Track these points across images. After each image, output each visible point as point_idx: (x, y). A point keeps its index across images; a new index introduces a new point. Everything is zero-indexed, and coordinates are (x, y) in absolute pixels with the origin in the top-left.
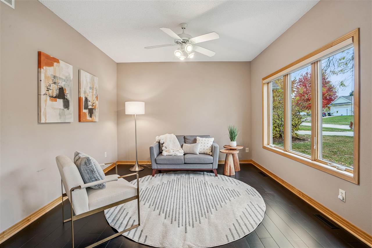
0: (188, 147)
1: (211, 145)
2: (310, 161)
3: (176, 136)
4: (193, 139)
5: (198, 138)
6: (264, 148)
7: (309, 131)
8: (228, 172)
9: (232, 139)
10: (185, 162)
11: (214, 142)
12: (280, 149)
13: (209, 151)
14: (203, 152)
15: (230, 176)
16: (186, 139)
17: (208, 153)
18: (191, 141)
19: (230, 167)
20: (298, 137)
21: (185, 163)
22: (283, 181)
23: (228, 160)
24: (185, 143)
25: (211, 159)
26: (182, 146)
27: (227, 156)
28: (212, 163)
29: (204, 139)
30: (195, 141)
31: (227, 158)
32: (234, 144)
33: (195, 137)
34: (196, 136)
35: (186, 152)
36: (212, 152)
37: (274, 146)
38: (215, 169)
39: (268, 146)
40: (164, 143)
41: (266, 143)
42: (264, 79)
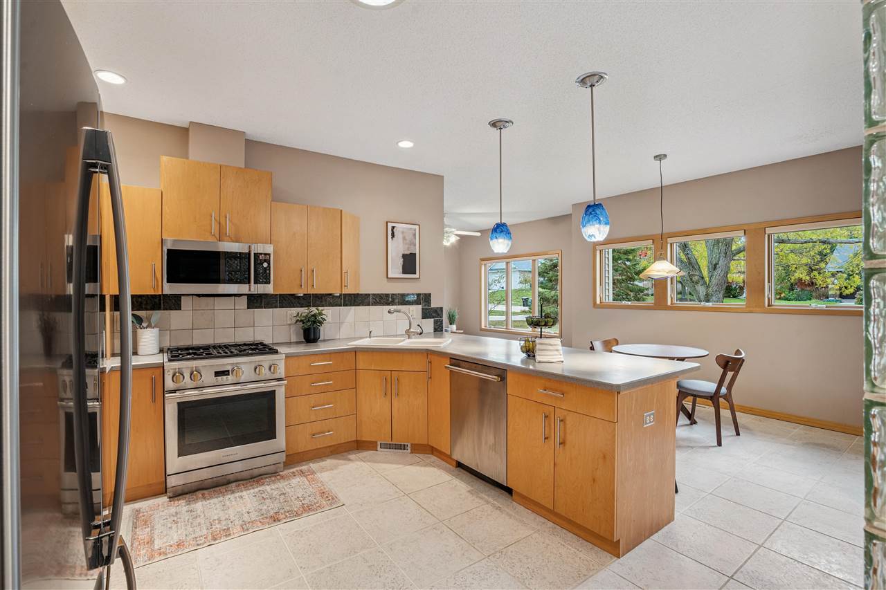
39: (487, 328)
41: (483, 326)
42: (483, 260)
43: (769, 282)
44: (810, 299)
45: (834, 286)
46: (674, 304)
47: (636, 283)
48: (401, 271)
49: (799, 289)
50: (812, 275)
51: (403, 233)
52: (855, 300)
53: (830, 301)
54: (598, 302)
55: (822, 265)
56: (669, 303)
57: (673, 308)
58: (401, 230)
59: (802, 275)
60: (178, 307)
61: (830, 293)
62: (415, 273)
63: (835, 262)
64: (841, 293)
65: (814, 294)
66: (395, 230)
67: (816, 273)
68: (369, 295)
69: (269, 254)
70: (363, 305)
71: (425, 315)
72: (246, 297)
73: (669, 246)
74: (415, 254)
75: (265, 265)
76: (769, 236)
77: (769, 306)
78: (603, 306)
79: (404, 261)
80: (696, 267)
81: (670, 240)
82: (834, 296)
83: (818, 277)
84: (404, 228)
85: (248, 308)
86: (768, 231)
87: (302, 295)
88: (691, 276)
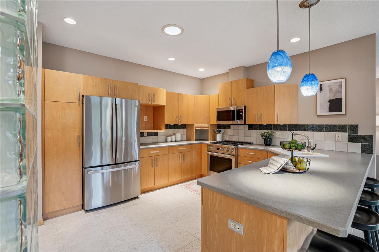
48: (328, 110)
51: (329, 86)
58: (328, 85)
60: (229, 128)
62: (341, 111)
66: (322, 86)
68: (304, 125)
69: (243, 110)
70: (300, 131)
71: (351, 139)
72: (248, 125)
74: (341, 99)
75: (241, 113)
79: (330, 105)
84: (330, 83)
85: (248, 130)
87: (265, 125)
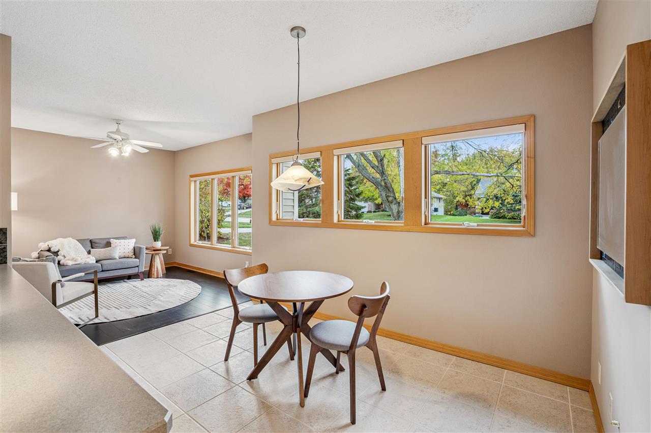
0: (99, 252)
1: (132, 247)
2: (230, 248)
3: (78, 240)
4: (105, 242)
5: (112, 240)
6: (192, 245)
7: (229, 229)
8: (155, 274)
9: (156, 238)
10: (103, 269)
11: (135, 243)
12: (207, 244)
13: (131, 254)
14: (123, 256)
15: (157, 278)
16: (93, 243)
17: (130, 256)
18: (101, 245)
19: (157, 268)
20: (221, 236)
21: (102, 271)
22: (211, 272)
23: (154, 262)
24: (92, 248)
25: (137, 262)
26: (89, 253)
27: (153, 257)
28: (138, 266)
29: (122, 241)
30: (108, 244)
31: (153, 259)
32: (158, 245)
33: (108, 240)
34: (110, 238)
35: (98, 258)
36: (134, 254)
37: (201, 242)
38: (141, 272)
39: (196, 243)
40: (58, 251)
41: (192, 242)
42: (192, 176)
43: (426, 198)
44: (466, 215)
45: (478, 206)
46: (341, 221)
47: (356, 203)
49: (460, 208)
50: (466, 199)
52: (489, 216)
53: (476, 216)
54: (274, 218)
55: (473, 192)
56: (335, 220)
57: (339, 226)
59: (460, 198)
61: (477, 211)
63: (480, 190)
64: (483, 212)
65: (468, 212)
67: (468, 197)
73: (335, 158)
76: (426, 147)
77: (425, 224)
78: (280, 223)
80: (391, 190)
81: (336, 152)
82: (478, 213)
83: (470, 200)
86: (425, 141)
88: (387, 197)
